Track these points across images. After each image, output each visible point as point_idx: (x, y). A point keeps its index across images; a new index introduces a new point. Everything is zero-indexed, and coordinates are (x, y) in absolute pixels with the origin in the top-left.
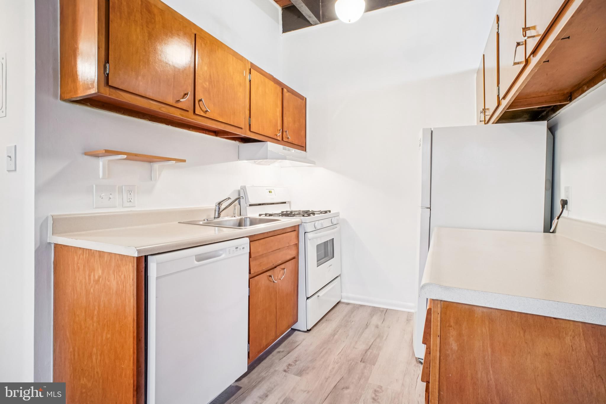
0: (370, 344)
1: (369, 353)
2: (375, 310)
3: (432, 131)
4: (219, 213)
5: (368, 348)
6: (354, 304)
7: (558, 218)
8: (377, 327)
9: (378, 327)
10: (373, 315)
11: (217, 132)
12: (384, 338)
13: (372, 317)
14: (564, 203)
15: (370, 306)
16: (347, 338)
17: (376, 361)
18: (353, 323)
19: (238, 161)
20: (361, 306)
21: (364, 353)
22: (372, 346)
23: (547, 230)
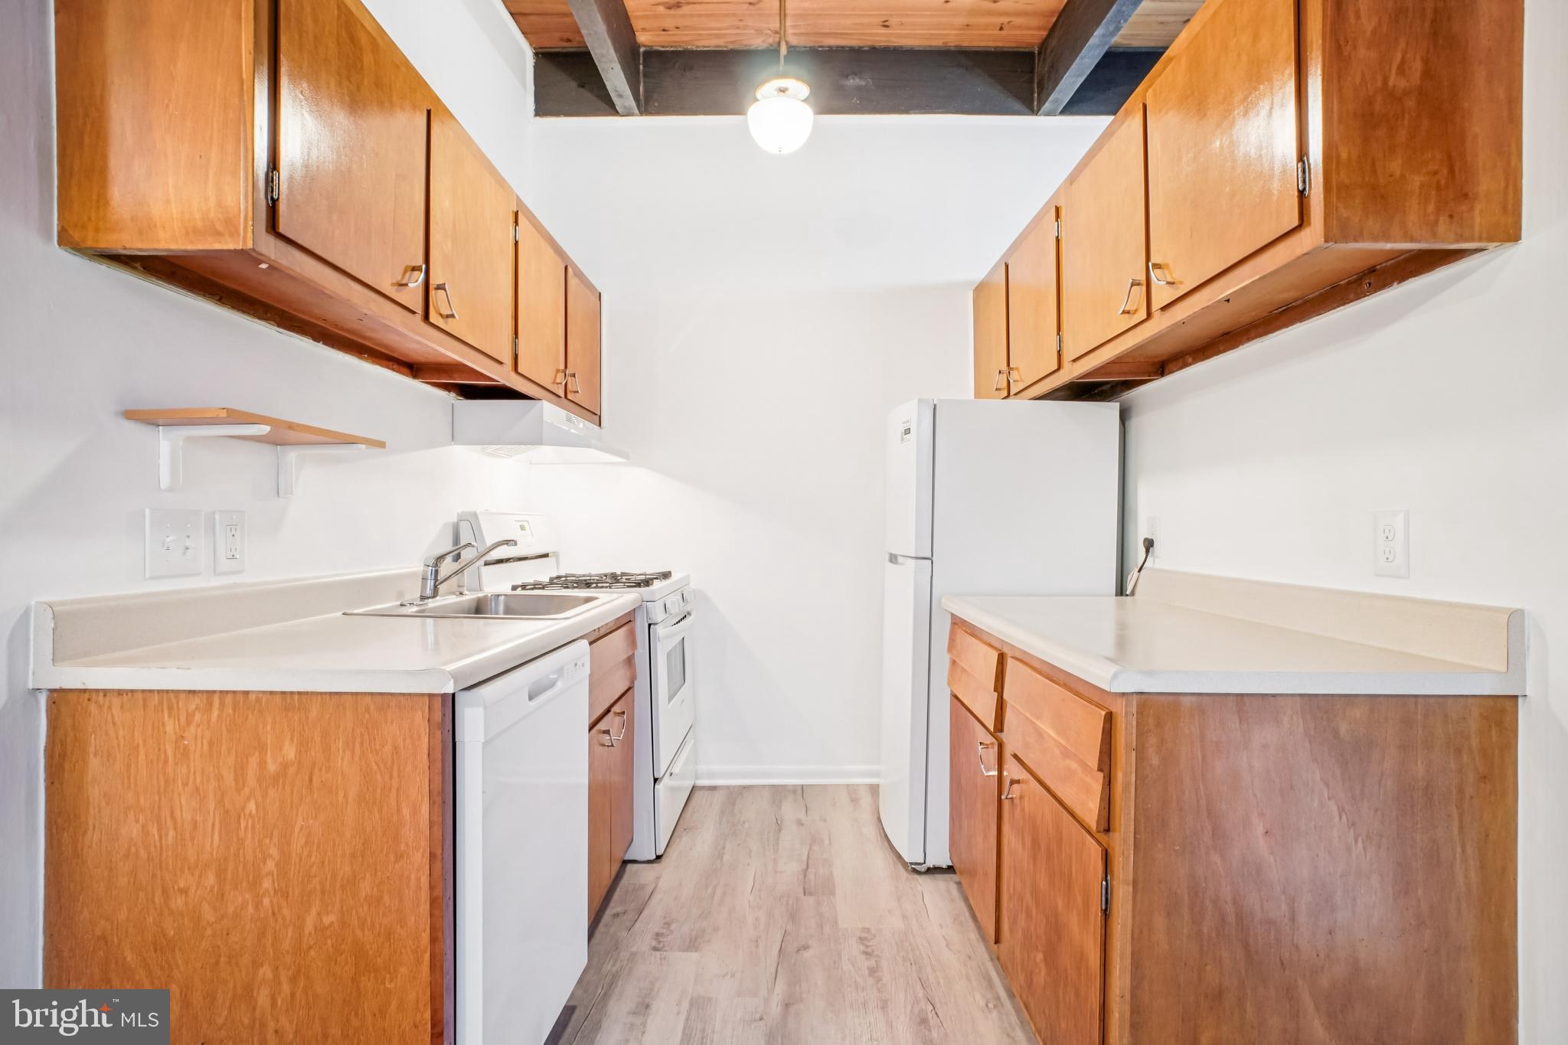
0: (805, 858)
1: (811, 876)
2: (778, 793)
3: (935, 405)
4: (437, 583)
5: (805, 866)
6: (728, 787)
7: (1140, 571)
8: (800, 823)
9: (802, 825)
10: (780, 802)
11: (415, 366)
12: (826, 842)
13: (779, 807)
14: (1149, 544)
15: (764, 786)
16: (750, 857)
17: (834, 886)
18: (746, 825)
19: (451, 444)
20: (745, 787)
21: (802, 877)
22: (811, 862)
23: (1121, 591)
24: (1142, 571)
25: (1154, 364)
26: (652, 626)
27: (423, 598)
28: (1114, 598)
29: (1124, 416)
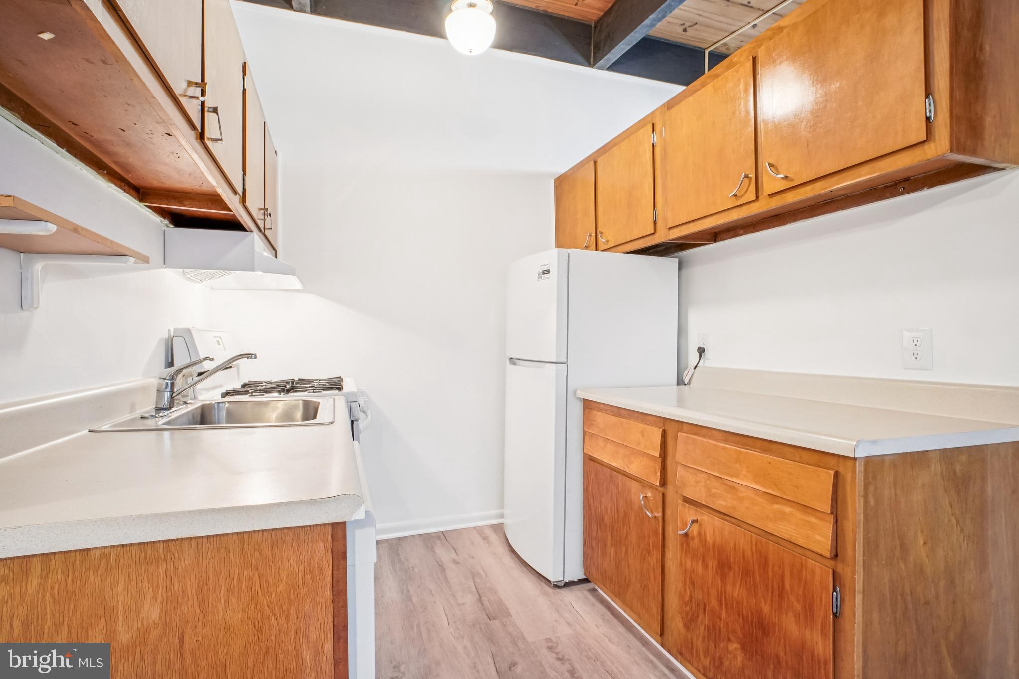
0: (474, 590)
1: (486, 603)
2: (429, 540)
3: (569, 254)
4: (174, 395)
5: (478, 597)
7: (695, 368)
8: (456, 562)
9: (458, 563)
10: (432, 547)
11: (141, 190)
12: (483, 573)
13: (434, 551)
14: (701, 351)
15: (414, 536)
16: (433, 596)
17: (508, 609)
18: (416, 569)
19: (163, 267)
20: (400, 539)
21: (480, 606)
22: (480, 592)
23: (680, 382)
24: (697, 368)
25: (711, 233)
26: (355, 423)
27: (158, 410)
28: (676, 387)
29: (681, 266)
